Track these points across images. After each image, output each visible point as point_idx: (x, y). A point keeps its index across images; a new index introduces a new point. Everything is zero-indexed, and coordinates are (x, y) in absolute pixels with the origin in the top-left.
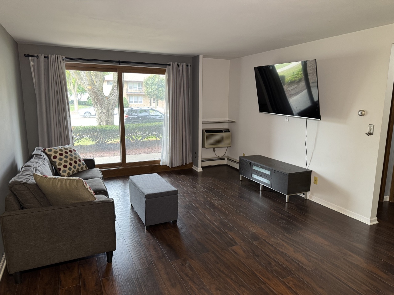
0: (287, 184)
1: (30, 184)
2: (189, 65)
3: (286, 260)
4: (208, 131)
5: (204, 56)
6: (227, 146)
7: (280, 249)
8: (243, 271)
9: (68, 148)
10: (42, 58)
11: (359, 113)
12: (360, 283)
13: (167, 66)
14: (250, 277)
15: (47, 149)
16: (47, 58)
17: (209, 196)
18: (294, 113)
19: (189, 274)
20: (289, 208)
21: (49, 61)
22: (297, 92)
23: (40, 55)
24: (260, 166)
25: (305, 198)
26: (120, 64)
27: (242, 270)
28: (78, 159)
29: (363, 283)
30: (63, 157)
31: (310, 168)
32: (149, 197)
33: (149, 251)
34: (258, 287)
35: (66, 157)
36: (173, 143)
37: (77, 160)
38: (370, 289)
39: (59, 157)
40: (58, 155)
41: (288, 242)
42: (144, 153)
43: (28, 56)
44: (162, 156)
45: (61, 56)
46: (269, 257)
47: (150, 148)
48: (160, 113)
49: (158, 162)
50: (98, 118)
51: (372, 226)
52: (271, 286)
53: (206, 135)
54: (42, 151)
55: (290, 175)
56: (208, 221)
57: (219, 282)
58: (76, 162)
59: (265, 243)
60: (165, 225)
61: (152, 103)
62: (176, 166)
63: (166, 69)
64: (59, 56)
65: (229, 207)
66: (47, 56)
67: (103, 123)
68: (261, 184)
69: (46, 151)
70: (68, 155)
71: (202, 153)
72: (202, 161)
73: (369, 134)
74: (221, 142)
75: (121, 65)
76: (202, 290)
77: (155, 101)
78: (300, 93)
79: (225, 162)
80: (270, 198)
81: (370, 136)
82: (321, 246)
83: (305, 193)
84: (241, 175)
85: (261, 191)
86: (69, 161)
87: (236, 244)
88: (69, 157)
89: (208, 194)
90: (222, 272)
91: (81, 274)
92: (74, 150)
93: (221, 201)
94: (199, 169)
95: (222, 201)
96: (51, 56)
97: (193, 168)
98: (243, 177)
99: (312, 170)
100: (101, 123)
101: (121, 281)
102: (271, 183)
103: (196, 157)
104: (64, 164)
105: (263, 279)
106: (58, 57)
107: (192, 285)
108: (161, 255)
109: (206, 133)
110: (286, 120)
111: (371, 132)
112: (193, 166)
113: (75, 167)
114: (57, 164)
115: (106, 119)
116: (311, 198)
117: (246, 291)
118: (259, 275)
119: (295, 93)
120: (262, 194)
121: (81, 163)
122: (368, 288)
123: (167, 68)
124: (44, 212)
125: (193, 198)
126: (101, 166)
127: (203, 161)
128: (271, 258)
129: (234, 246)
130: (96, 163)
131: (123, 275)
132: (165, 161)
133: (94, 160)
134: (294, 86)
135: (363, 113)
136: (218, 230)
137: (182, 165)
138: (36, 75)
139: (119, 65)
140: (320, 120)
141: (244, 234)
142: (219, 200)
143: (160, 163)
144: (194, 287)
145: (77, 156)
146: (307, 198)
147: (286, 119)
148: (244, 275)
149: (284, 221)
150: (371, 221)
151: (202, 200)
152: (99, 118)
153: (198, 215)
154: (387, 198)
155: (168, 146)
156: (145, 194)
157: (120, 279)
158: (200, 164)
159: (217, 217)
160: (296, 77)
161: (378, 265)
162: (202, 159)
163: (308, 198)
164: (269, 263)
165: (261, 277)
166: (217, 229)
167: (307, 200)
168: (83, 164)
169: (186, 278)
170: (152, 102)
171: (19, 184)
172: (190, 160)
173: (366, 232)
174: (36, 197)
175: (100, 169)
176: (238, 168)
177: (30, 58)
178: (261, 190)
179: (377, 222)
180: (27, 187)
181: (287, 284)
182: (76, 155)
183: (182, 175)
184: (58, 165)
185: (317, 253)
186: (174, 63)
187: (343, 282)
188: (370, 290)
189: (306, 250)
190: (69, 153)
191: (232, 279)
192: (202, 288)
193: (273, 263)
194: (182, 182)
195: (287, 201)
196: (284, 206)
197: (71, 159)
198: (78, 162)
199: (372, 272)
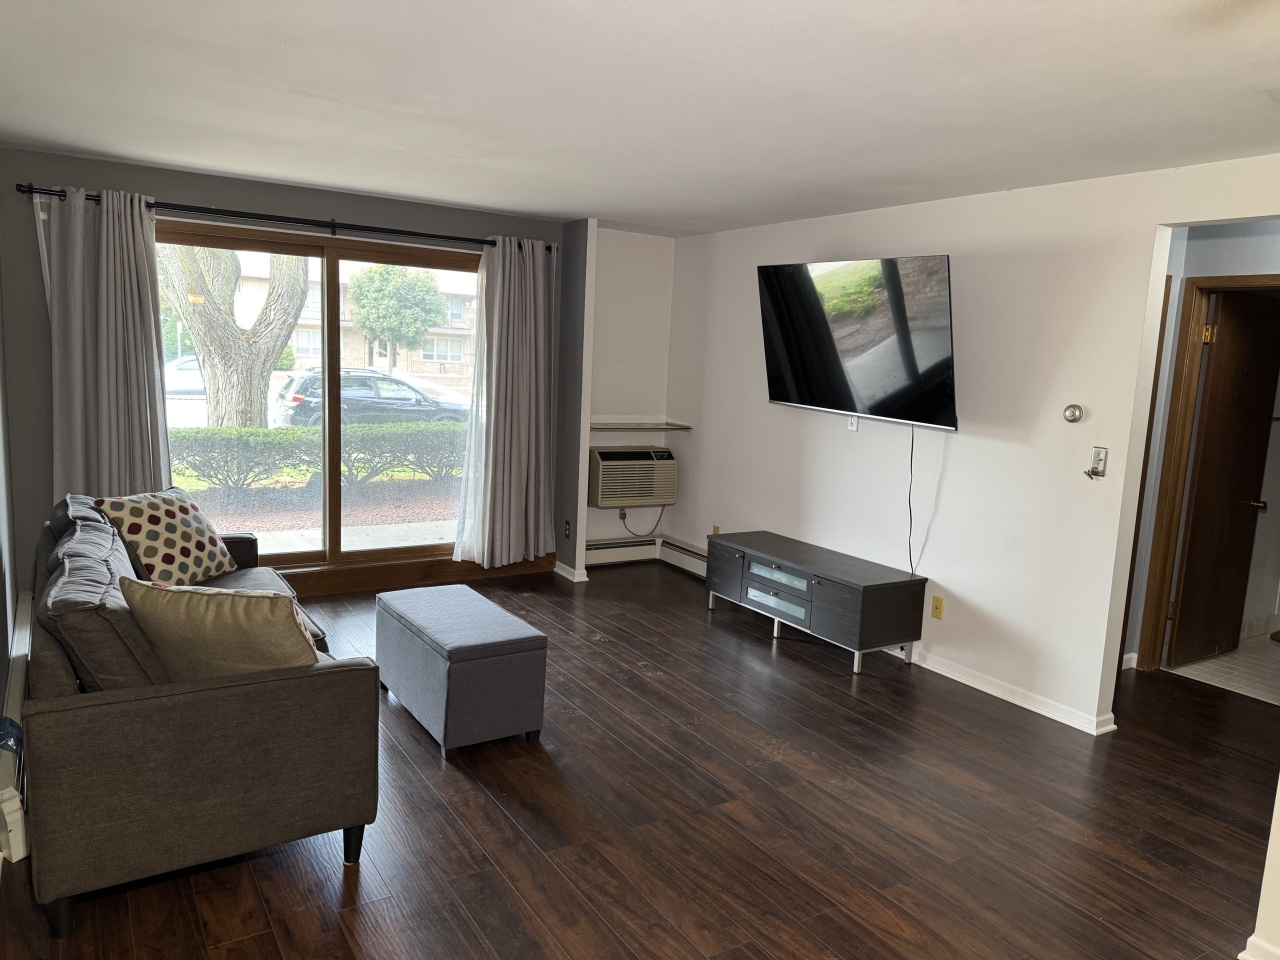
0: (858, 617)
1: (113, 612)
2: (554, 246)
3: (882, 837)
4: (608, 455)
5: (602, 224)
6: (662, 502)
7: (861, 808)
8: (765, 874)
9: (174, 499)
10: (78, 199)
11: (1067, 413)
12: (1090, 892)
13: (486, 247)
14: (790, 887)
15: (108, 500)
16: (97, 200)
17: (624, 655)
18: (859, 406)
19: (607, 887)
20: (862, 690)
21: (101, 211)
22: (862, 345)
23: (70, 190)
24: (774, 563)
25: (907, 661)
26: (334, 233)
27: (764, 870)
28: (208, 535)
29: (1099, 892)
30: (160, 528)
31: (921, 573)
32: (461, 658)
33: (470, 824)
34: (817, 914)
35: (171, 528)
36: (499, 488)
37: (205, 540)
38: (1122, 907)
39: (147, 527)
40: (143, 521)
41: (880, 786)
42: (384, 522)
43: (28, 190)
44: (461, 532)
45: (143, 198)
46: (835, 830)
47: (400, 506)
48: (414, 390)
49: (449, 549)
50: (214, 403)
51: (1100, 738)
52: (851, 911)
53: (601, 467)
54: (92, 508)
55: (870, 591)
56: (634, 732)
57: (701, 906)
58: (200, 546)
59: (816, 791)
60: (505, 744)
61: (376, 356)
62: (505, 563)
63: (480, 255)
64: (137, 195)
65: (689, 690)
66: (94, 193)
67: (230, 419)
68: (777, 620)
69: (106, 507)
70: (176, 521)
71: (589, 525)
72: (587, 549)
73: (1094, 473)
74: (644, 491)
75: (337, 237)
76: (656, 930)
77: (386, 350)
78: (869, 348)
79: (655, 552)
80: (805, 663)
81: (1097, 479)
82: (974, 797)
83: (906, 645)
84: (711, 593)
85: (775, 641)
86: (180, 544)
87: (732, 796)
88: (181, 529)
89: (618, 651)
90: (705, 877)
91: (267, 901)
92: (193, 507)
93: (662, 670)
94: (576, 572)
95: (665, 673)
96: (110, 195)
97: (555, 570)
98: (716, 598)
99: (926, 576)
100: (223, 420)
101: (404, 916)
102: (809, 614)
103: (567, 536)
104: (163, 550)
105: (827, 894)
106: (132, 200)
107: (623, 918)
108: (509, 834)
109: (603, 460)
110: (849, 428)
111: (1100, 468)
112: (558, 563)
113: (198, 562)
114: (141, 551)
115: (241, 407)
116: (924, 661)
117: (782, 925)
118: (814, 882)
119: (856, 348)
120: (779, 648)
121: (217, 550)
122: (1113, 904)
123: (485, 252)
124: (164, 699)
125: (575, 662)
126: (277, 561)
127: (589, 547)
128: (838, 833)
129: (725, 801)
130: (263, 550)
131: (405, 899)
132: (469, 546)
133: (256, 540)
134: (851, 327)
135: (1077, 413)
136: (673, 759)
137: (524, 559)
138: (54, 254)
139: (330, 236)
140: (956, 429)
141: (748, 766)
142: (658, 669)
143: (452, 554)
144: (629, 923)
145: (203, 527)
146: (913, 661)
147: (849, 423)
148: (770, 883)
149: (858, 729)
150: (1099, 725)
151: (605, 668)
152: (218, 403)
153: (599, 713)
154: (1130, 659)
155: (480, 499)
156: (447, 648)
157: (397, 909)
158: (582, 557)
159: (659, 719)
160: (855, 301)
161: (1130, 842)
162: (587, 542)
163: (915, 659)
164: (837, 848)
165: (821, 887)
166: (667, 755)
167: (912, 667)
168: (224, 555)
169: (600, 897)
170: (374, 354)
171: (82, 611)
172: (547, 544)
173: (1086, 754)
174: (132, 654)
175: (277, 569)
176: (703, 573)
177: (37, 199)
178: (777, 638)
179: (1114, 727)
180: (106, 619)
181: (896, 902)
182: (201, 523)
183: (525, 592)
184: (146, 555)
185: (963, 816)
186: (507, 239)
187: (1045, 892)
188: (1121, 910)
189: (932, 807)
190: (180, 515)
191: (737, 896)
192: (656, 925)
193: (848, 848)
194: (531, 614)
195: (856, 670)
196: (849, 683)
197: (186, 537)
198: (209, 547)
199: (1119, 863)
